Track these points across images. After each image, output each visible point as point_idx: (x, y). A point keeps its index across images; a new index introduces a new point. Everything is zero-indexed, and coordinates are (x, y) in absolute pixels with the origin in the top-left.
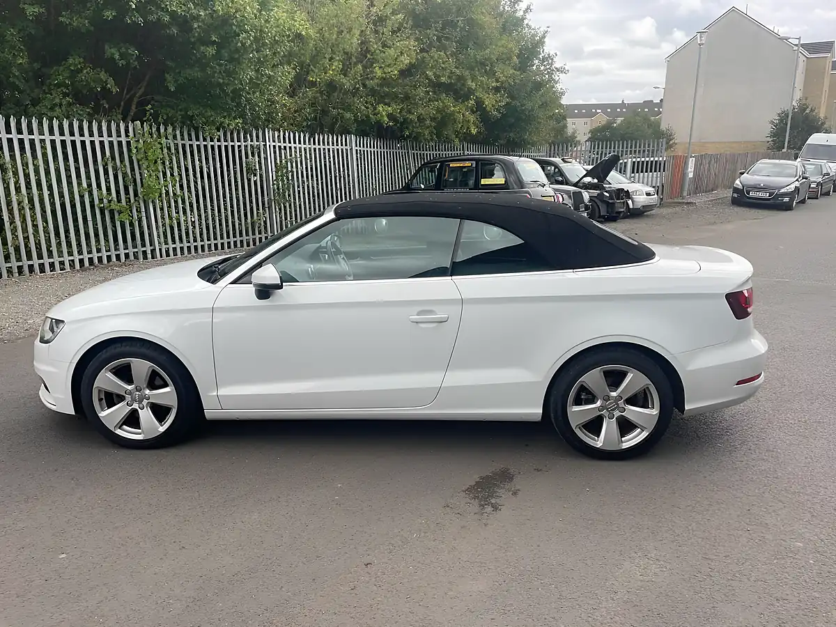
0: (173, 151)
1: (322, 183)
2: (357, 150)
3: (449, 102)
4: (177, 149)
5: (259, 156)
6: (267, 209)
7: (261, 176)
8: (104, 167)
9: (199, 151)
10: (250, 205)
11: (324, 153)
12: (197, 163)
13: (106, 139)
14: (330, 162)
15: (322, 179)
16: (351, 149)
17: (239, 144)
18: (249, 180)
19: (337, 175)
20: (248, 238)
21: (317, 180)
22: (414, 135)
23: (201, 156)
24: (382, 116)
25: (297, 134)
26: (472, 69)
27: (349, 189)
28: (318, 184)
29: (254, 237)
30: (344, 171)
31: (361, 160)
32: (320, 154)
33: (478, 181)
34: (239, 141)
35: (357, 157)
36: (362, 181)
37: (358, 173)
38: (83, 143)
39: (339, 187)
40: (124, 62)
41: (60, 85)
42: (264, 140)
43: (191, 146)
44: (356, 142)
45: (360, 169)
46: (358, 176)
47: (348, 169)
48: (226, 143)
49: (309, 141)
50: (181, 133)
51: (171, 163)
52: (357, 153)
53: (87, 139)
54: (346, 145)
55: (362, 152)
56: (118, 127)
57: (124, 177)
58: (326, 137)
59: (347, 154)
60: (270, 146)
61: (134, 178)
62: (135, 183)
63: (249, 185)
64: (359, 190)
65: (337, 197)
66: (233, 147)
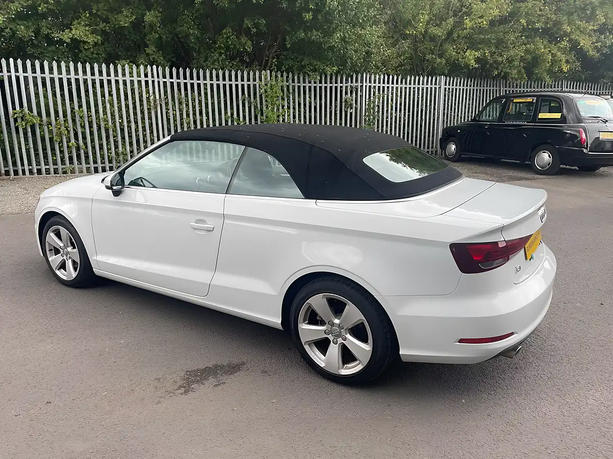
0: (291, 91)
1: (409, 115)
2: (445, 88)
3: (541, 46)
4: (294, 90)
5: (356, 94)
7: (356, 109)
8: (243, 102)
9: (310, 90)
11: (414, 91)
12: (308, 99)
13: (246, 83)
14: (418, 98)
15: (409, 111)
16: (440, 88)
17: (341, 85)
18: (346, 112)
19: (424, 108)
22: (503, 74)
23: (311, 95)
24: (470, 60)
25: (391, 77)
26: (570, 14)
27: (434, 120)
28: (405, 115)
30: (430, 105)
31: (449, 96)
32: (410, 92)
33: (536, 115)
34: (341, 82)
35: (445, 93)
36: (447, 113)
37: (444, 107)
38: (231, 86)
39: (424, 118)
40: (255, 30)
41: (220, 47)
42: (362, 82)
43: (304, 87)
44: (446, 82)
45: (446, 104)
46: (444, 110)
47: (435, 104)
48: (331, 85)
49: (402, 82)
50: (299, 78)
51: (289, 100)
52: (445, 91)
53: (234, 83)
54: (436, 84)
55: (451, 90)
56: (255, 74)
57: (255, 109)
58: (417, 78)
59: (435, 92)
60: (366, 86)
61: (262, 110)
62: (262, 114)
63: (346, 116)
64: (444, 121)
65: (421, 126)
66: (336, 87)
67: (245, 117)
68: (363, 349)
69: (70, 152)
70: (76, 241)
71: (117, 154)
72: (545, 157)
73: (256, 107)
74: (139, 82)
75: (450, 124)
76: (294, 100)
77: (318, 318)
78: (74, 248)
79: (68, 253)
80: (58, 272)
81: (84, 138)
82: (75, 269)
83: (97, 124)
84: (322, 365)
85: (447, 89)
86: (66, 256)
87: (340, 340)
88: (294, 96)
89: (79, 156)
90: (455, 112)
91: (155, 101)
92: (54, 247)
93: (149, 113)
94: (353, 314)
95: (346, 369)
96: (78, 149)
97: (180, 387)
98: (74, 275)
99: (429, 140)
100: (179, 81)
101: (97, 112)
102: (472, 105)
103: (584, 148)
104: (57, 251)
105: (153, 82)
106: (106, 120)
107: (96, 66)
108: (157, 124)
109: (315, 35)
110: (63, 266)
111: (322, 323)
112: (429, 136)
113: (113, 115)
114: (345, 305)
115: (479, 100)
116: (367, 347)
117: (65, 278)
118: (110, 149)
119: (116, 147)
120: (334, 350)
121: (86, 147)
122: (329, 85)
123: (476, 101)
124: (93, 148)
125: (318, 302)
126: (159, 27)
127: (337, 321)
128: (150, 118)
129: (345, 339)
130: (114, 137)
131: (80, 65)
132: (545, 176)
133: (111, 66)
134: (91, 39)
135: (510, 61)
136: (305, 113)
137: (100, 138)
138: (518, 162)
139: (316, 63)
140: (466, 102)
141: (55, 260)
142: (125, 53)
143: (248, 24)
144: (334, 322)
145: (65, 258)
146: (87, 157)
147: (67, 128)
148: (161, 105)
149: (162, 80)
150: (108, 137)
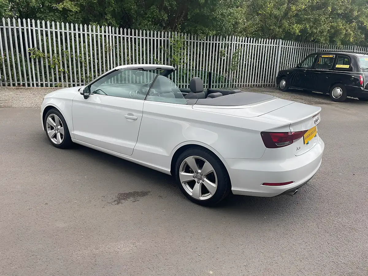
0: (189, 45)
1: (259, 62)
4: (190, 44)
5: (228, 48)
6: (227, 72)
7: (227, 57)
8: (160, 50)
9: (200, 45)
10: (220, 70)
11: (263, 48)
12: (199, 49)
13: (162, 39)
14: (265, 52)
15: (259, 60)
16: (279, 47)
17: (219, 42)
18: (221, 59)
19: (268, 58)
20: (216, 84)
21: (256, 60)
22: (316, 40)
25: (249, 39)
26: (360, 5)
27: (274, 65)
28: (256, 62)
29: (219, 84)
30: (272, 56)
31: (284, 52)
32: (260, 48)
33: (334, 65)
34: (219, 41)
35: (282, 50)
36: (282, 62)
37: (281, 58)
38: (154, 40)
39: (268, 64)
40: (170, 7)
41: (148, 17)
42: (231, 41)
43: (197, 43)
44: (282, 43)
45: (282, 56)
46: (280, 60)
47: (275, 56)
48: (213, 42)
49: (255, 42)
50: (194, 37)
51: (187, 49)
53: (155, 38)
54: (276, 44)
55: (285, 48)
56: (168, 34)
57: (167, 55)
58: (265, 40)
59: (276, 48)
60: (234, 43)
61: (171, 55)
62: (171, 57)
63: (221, 61)
64: (280, 67)
65: (266, 69)
66: (216, 44)
67: (161, 58)
68: (212, 186)
69: (60, 75)
70: (63, 123)
71: (86, 77)
72: (339, 91)
73: (167, 54)
74: (101, 36)
75: (284, 69)
76: (190, 50)
77: (190, 169)
78: (62, 126)
79: (58, 129)
80: (52, 140)
81: (68, 67)
82: (62, 138)
83: (76, 59)
84: (191, 194)
85: (283, 47)
86: (57, 131)
87: (201, 181)
88: (190, 48)
89: (64, 77)
90: (287, 62)
91: (109, 48)
92: (51, 126)
93: (106, 54)
94: (208, 167)
95: (203, 197)
96: (64, 73)
97: (115, 201)
98: (61, 141)
99: (270, 78)
100: (124, 36)
101: (76, 52)
102: (298, 58)
103: (362, 87)
104: (52, 128)
105: (109, 36)
106: (81, 57)
107: (77, 25)
108: (110, 61)
109: (206, 11)
110: (55, 136)
111: (192, 172)
112: (270, 75)
113: (85, 54)
114: (204, 162)
115: (302, 55)
116: (214, 185)
117: (56, 143)
118: (83, 74)
119: (86, 73)
120: (197, 186)
121: (69, 72)
122: (212, 42)
123: (300, 55)
124: (73, 73)
125: (190, 160)
126: (114, 3)
127: (199, 171)
128: (106, 57)
129: (203, 181)
130: (85, 67)
131: (67, 24)
132: (338, 103)
133: (85, 26)
134: (75, 9)
135: (321, 32)
136: (196, 58)
137: (77, 67)
138: (322, 93)
139: (204, 29)
140: (294, 56)
141: (51, 132)
142: (93, 18)
143: (166, 4)
144: (198, 171)
145: (56, 132)
146: (69, 78)
147: (58, 60)
148: (113, 50)
149: (114, 35)
150: (81, 67)
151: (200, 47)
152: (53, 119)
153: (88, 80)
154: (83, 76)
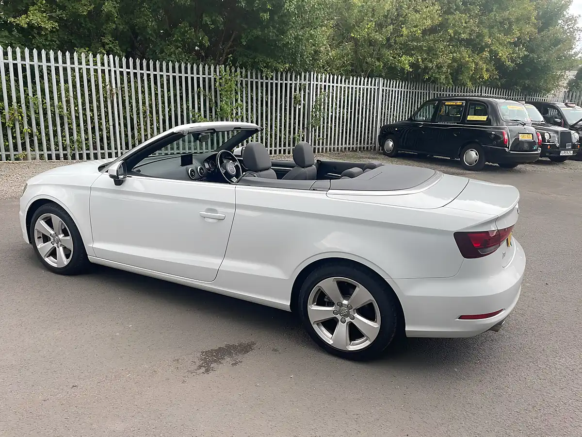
0: (244, 86)
1: (351, 112)
3: (465, 54)
4: (247, 85)
5: (305, 92)
6: (306, 129)
7: (304, 105)
8: (198, 95)
9: (262, 86)
10: (294, 125)
11: (356, 91)
12: (260, 94)
13: (201, 76)
14: (360, 97)
15: (351, 109)
16: (378, 89)
17: (291, 82)
18: (295, 108)
19: (364, 107)
20: (289, 148)
21: (347, 109)
22: (432, 79)
23: (263, 90)
24: (404, 64)
25: (336, 77)
26: (491, 27)
27: (373, 118)
28: (347, 112)
30: (370, 104)
31: (386, 97)
32: (352, 91)
33: (465, 117)
34: (291, 80)
35: (383, 94)
36: (385, 113)
37: (382, 106)
38: (186, 78)
39: (364, 115)
40: (213, 26)
41: (177, 41)
42: (310, 80)
43: (257, 82)
44: (383, 84)
45: (384, 104)
46: (382, 109)
47: (374, 103)
48: (282, 82)
49: (345, 81)
50: (251, 73)
51: (242, 93)
52: (383, 91)
53: (189, 76)
54: (375, 85)
55: (388, 91)
56: (210, 68)
57: (210, 102)
58: (359, 79)
59: (374, 92)
60: (313, 84)
61: (216, 102)
62: (216, 106)
63: (295, 111)
64: (381, 120)
65: (362, 123)
66: (286, 84)
67: (199, 109)
68: (371, 327)
69: (23, 138)
70: (70, 228)
71: (72, 141)
72: (473, 155)
73: (210, 100)
74: (96, 71)
75: (387, 123)
76: (247, 94)
78: (66, 235)
79: (59, 240)
80: (47, 260)
81: (38, 124)
82: (67, 256)
83: (51, 111)
84: (331, 342)
85: (385, 90)
86: (57, 243)
87: (348, 319)
88: (247, 91)
89: (32, 142)
90: (391, 112)
91: (111, 90)
92: (43, 235)
93: (105, 101)
94: (362, 295)
95: (353, 345)
96: (31, 135)
97: (200, 367)
98: (66, 262)
99: (368, 137)
101: (52, 98)
102: (406, 106)
103: (507, 147)
104: (46, 239)
105: (110, 71)
106: (61, 107)
107: (52, 53)
108: (113, 113)
109: (272, 33)
110: (53, 253)
111: (330, 304)
112: (368, 133)
113: (68, 102)
115: (412, 101)
116: (376, 325)
117: (55, 265)
118: (65, 137)
119: (71, 134)
120: (342, 329)
121: (40, 133)
122: (279, 82)
123: (409, 102)
124: (47, 135)
125: (329, 285)
126: (117, 17)
127: (345, 302)
128: (106, 107)
129: (353, 318)
130: (69, 124)
131: (35, 51)
132: (473, 172)
133: (68, 54)
134: (49, 25)
135: (439, 67)
136: (257, 107)
137: (54, 125)
138: (449, 158)
139: (268, 61)
140: (400, 103)
141: (43, 247)
142: (79, 41)
143: (207, 21)
144: (343, 302)
145: (55, 245)
146: (40, 144)
147: (21, 113)
148: (117, 94)
149: (118, 70)
150: (62, 125)
151: (262, 90)
152: (49, 222)
153: (76, 146)
154: (65, 141)
